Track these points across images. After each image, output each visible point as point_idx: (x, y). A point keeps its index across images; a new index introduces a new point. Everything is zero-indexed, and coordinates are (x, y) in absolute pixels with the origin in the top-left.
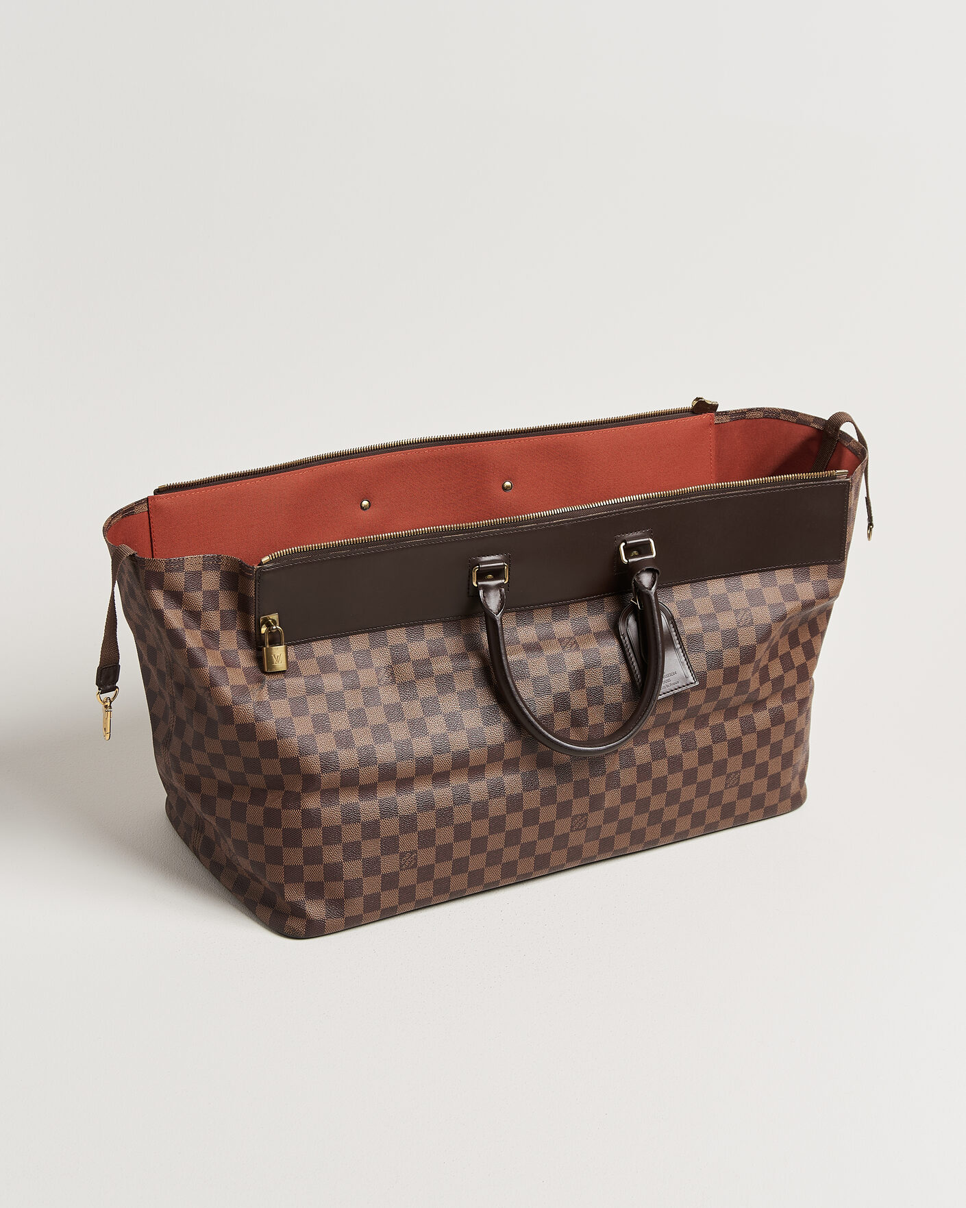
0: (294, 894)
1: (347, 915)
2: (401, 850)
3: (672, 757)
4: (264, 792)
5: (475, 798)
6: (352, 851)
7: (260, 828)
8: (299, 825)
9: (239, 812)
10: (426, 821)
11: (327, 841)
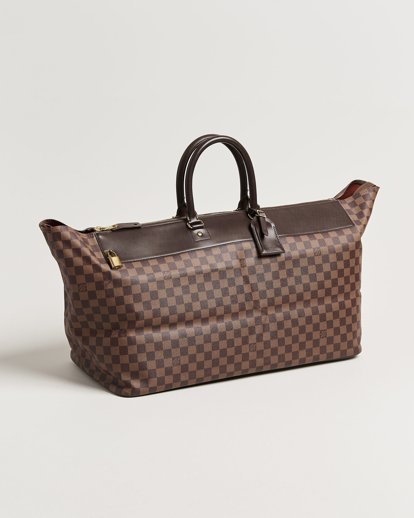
0: (125, 377)
1: (150, 386)
2: (173, 356)
3: (294, 319)
4: (111, 331)
5: (205, 333)
6: (151, 356)
7: (109, 347)
8: (126, 344)
9: (99, 342)
10: (183, 343)
11: (139, 352)
